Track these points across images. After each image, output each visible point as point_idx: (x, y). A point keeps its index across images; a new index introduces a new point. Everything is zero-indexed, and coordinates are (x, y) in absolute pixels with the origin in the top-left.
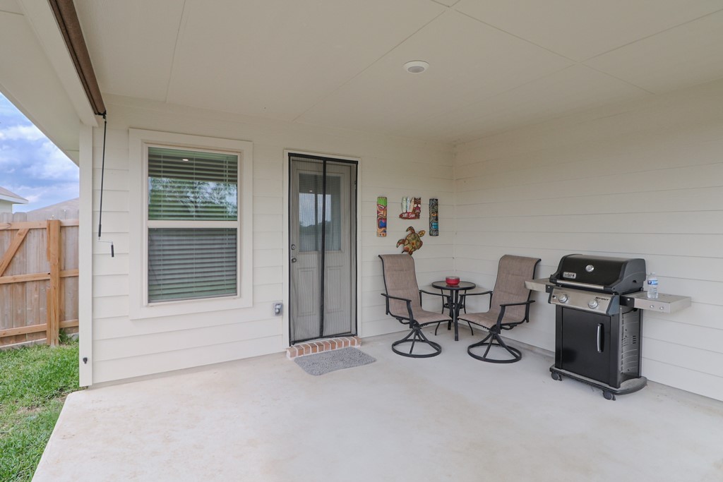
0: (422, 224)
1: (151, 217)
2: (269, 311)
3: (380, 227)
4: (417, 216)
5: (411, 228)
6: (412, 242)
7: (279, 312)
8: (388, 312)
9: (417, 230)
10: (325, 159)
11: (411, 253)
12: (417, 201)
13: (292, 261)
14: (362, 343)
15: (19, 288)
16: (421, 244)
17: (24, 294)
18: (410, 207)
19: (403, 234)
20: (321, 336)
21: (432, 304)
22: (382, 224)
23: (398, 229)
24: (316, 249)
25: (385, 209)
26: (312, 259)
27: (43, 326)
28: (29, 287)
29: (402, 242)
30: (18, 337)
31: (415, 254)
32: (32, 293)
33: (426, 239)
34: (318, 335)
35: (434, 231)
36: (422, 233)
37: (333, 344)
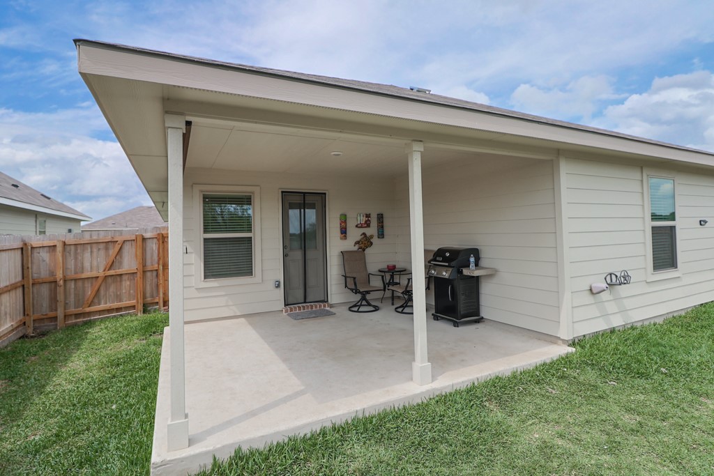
0: (372, 231)
1: (205, 232)
2: (271, 285)
3: (342, 233)
4: (368, 226)
5: (364, 234)
6: (365, 243)
7: (278, 286)
8: (346, 286)
9: (368, 234)
10: (304, 193)
11: (364, 250)
12: (368, 216)
13: (285, 256)
14: (331, 306)
15: (118, 278)
16: (371, 244)
17: (121, 281)
18: (363, 220)
19: (358, 238)
20: (305, 302)
21: (376, 283)
22: (344, 232)
23: (355, 234)
24: (301, 248)
25: (345, 222)
26: (298, 255)
27: (133, 302)
28: (125, 277)
29: (357, 243)
30: (118, 309)
31: (368, 251)
32: (126, 283)
33: (375, 240)
34: (303, 301)
35: (381, 235)
36: (372, 237)
37: (312, 306)
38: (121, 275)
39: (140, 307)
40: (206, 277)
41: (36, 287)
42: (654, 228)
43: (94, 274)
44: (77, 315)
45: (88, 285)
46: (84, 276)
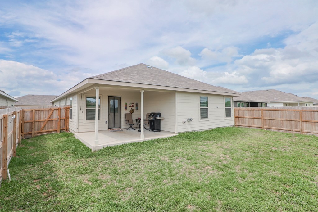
0: (134, 108)
1: (87, 107)
2: (104, 123)
4: (133, 106)
5: (132, 109)
6: (132, 111)
7: (107, 123)
8: (126, 123)
9: (133, 109)
10: (115, 97)
11: (132, 113)
12: (133, 103)
13: (109, 114)
14: (122, 129)
15: (52, 121)
16: (134, 111)
17: (53, 122)
18: (132, 105)
19: (130, 110)
21: (135, 122)
22: (126, 108)
23: (129, 109)
24: (113, 112)
25: (126, 105)
26: (112, 114)
27: (56, 129)
28: (54, 121)
29: (130, 111)
30: (51, 131)
31: (133, 114)
32: (54, 123)
33: (135, 111)
34: (113, 127)
35: (137, 109)
36: (134, 109)
37: (116, 129)
38: (53, 120)
39: (59, 131)
40: (86, 120)
41: (25, 124)
42: (201, 108)
43: (44, 120)
44: (38, 133)
45: (42, 123)
46: (40, 121)
